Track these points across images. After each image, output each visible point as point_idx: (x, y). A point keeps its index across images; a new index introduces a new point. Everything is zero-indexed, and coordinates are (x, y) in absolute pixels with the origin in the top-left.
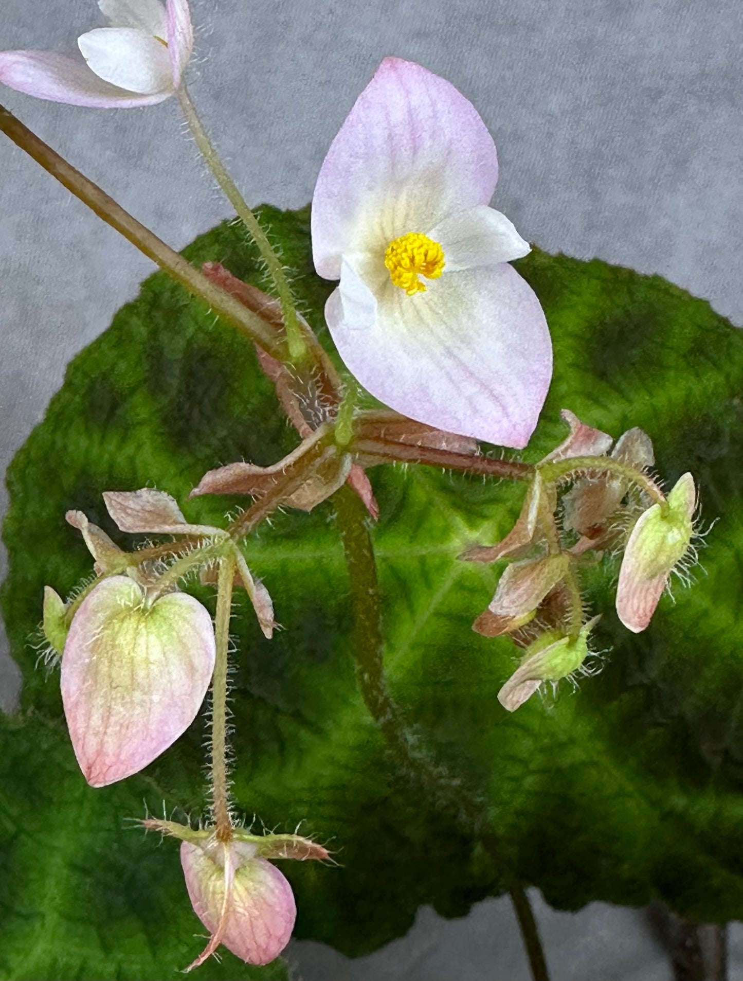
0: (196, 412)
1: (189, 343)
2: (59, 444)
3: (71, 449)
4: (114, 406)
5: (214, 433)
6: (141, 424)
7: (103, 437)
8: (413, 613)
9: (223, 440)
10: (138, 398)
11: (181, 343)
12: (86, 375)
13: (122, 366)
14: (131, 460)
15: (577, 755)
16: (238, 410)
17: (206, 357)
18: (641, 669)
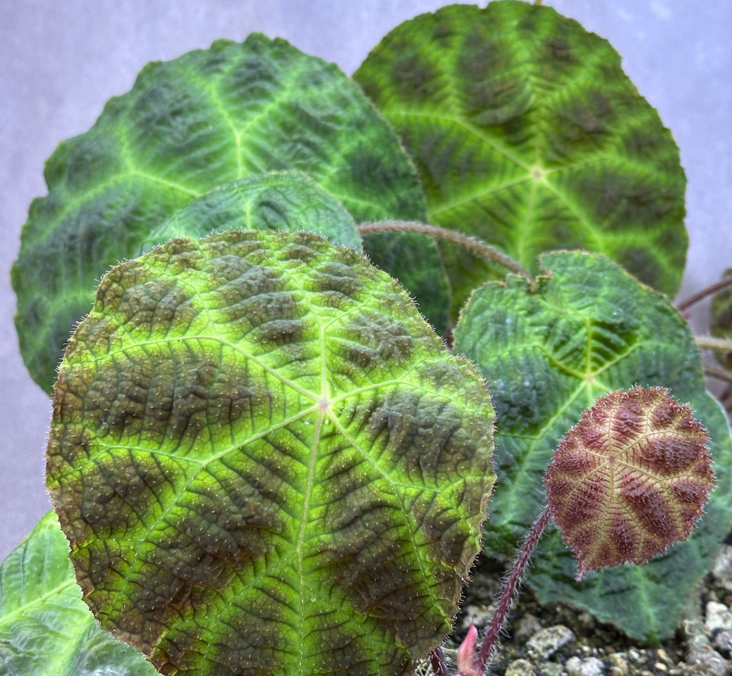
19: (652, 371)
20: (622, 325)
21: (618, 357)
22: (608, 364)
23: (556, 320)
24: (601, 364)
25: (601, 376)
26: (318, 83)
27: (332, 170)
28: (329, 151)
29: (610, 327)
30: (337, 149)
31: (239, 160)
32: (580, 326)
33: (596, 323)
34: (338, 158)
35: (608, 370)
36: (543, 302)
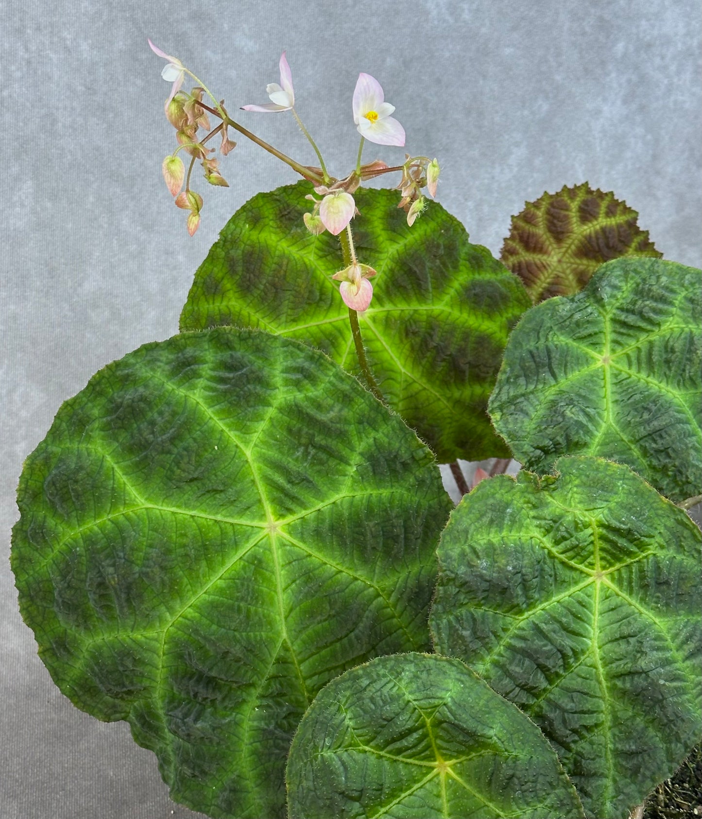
0: (252, 276)
1: (243, 251)
2: (196, 308)
3: (201, 309)
4: (217, 287)
5: (260, 282)
6: (229, 290)
7: (214, 300)
8: (346, 342)
9: (265, 285)
10: (225, 281)
11: (240, 252)
12: (202, 277)
13: (216, 270)
14: (227, 307)
15: (417, 387)
16: (268, 271)
17: (251, 254)
18: (432, 340)
19: (663, 578)
20: (629, 531)
21: (629, 561)
22: (618, 566)
23: (561, 517)
24: (611, 565)
25: (611, 574)
26: (311, 378)
27: (352, 470)
28: (345, 452)
29: (616, 531)
30: (352, 449)
31: (257, 477)
32: (586, 526)
33: (601, 525)
34: (356, 459)
35: (618, 570)
36: (550, 499)
